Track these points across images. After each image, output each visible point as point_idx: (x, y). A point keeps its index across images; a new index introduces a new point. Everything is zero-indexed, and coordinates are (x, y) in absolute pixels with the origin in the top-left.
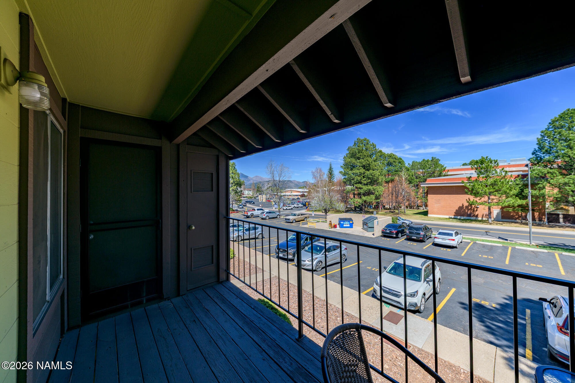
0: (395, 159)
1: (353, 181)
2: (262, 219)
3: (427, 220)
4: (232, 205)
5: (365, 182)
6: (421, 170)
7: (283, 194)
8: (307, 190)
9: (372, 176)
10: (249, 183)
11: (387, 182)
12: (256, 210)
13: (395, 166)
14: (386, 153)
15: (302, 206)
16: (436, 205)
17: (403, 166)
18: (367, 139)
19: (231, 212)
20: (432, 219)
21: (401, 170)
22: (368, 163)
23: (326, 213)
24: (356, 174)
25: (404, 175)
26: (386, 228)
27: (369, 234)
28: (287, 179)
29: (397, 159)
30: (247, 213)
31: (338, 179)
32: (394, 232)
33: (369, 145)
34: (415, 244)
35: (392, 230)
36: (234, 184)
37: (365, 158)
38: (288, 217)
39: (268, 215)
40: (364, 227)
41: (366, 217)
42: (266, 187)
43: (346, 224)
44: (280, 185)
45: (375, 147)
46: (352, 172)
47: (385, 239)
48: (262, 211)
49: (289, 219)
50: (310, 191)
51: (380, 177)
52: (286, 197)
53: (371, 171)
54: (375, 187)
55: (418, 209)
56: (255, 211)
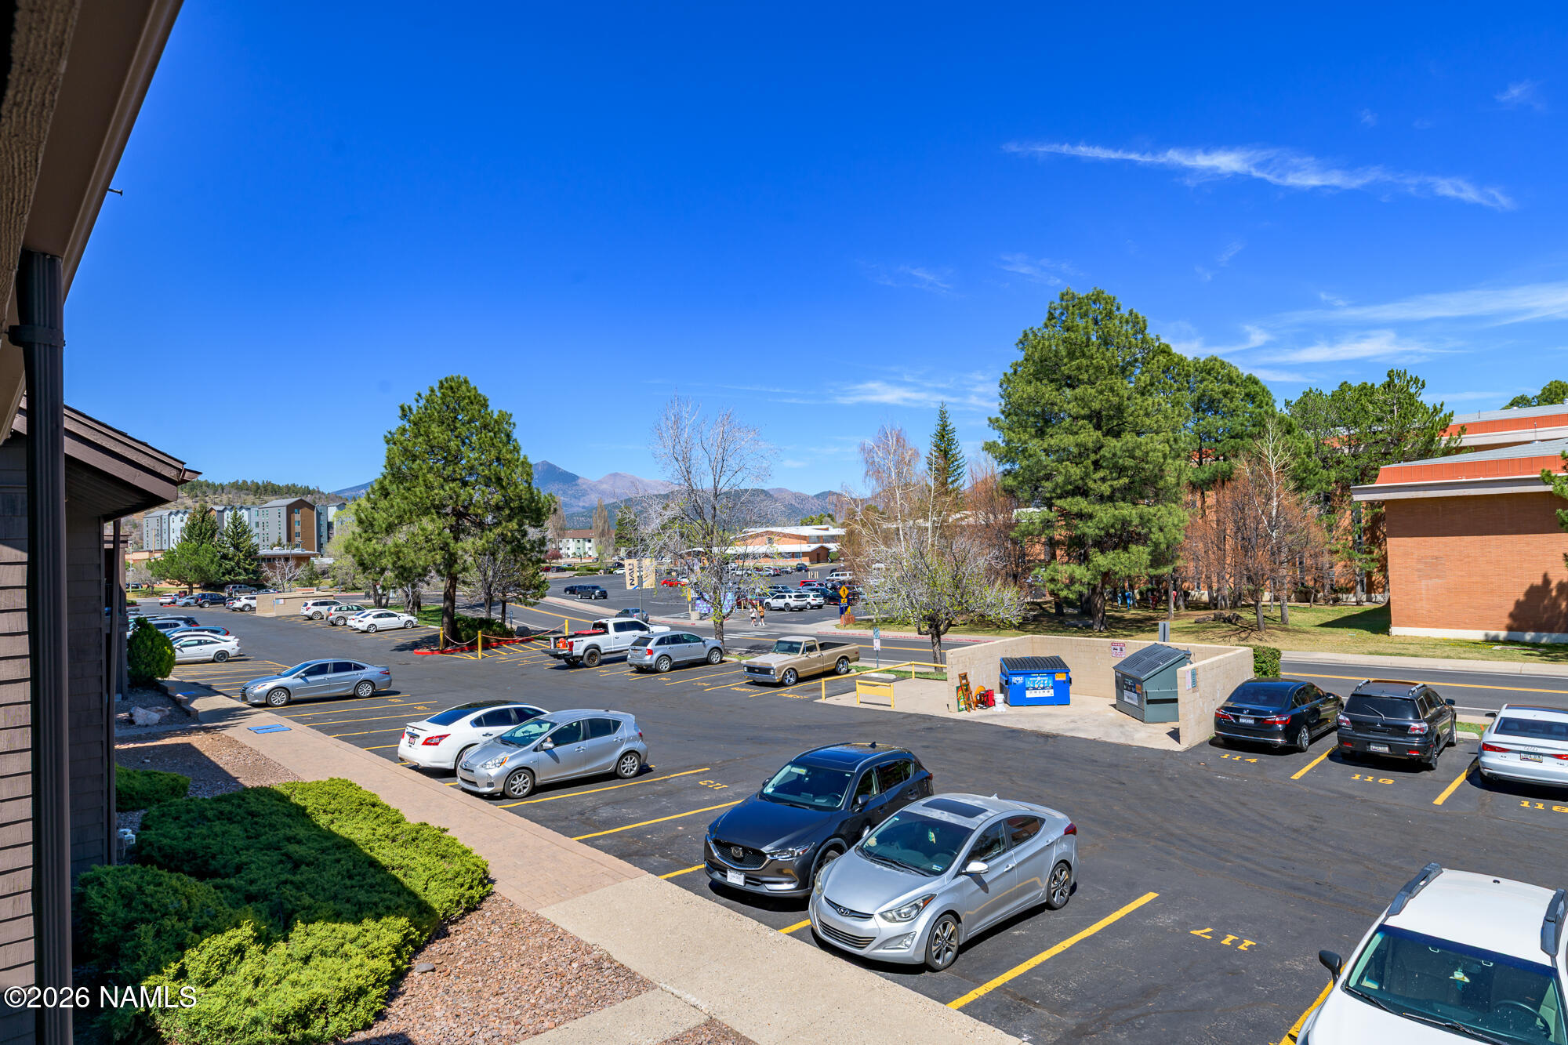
0: (1231, 381)
1: (1048, 485)
2: (642, 670)
3: (1391, 655)
4: (501, 606)
5: (1105, 489)
6: (1343, 432)
7: (734, 552)
8: (841, 532)
9: (1133, 457)
10: (583, 507)
11: (1198, 487)
12: (611, 628)
13: (1233, 413)
14: (1190, 358)
15: (820, 601)
16: (1424, 583)
17: (1266, 412)
18: (1105, 295)
19: (498, 641)
20: (1412, 649)
21: (1256, 430)
22: (1115, 400)
23: (938, 634)
24: (1062, 455)
25: (1272, 449)
26: (1230, 704)
27: (1151, 736)
28: (749, 484)
29: (1239, 381)
30: (571, 644)
31: (981, 476)
32: (1274, 722)
33: (1117, 322)
34: (1387, 780)
35: (1267, 714)
36: (507, 512)
37: (1097, 378)
38: (760, 660)
39: (665, 649)
40: (1126, 699)
41: (1128, 652)
42: (655, 524)
43: (1039, 687)
44: (718, 512)
45: (1142, 332)
46: (1045, 446)
47: (1237, 758)
48: (638, 633)
49: (765, 670)
50: (851, 533)
51: (1171, 466)
52: (750, 563)
53: (1129, 438)
54: (1151, 510)
55: (1336, 601)
56: (606, 632)
